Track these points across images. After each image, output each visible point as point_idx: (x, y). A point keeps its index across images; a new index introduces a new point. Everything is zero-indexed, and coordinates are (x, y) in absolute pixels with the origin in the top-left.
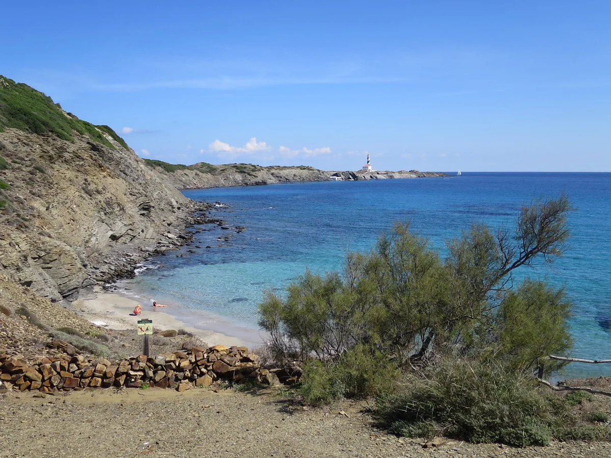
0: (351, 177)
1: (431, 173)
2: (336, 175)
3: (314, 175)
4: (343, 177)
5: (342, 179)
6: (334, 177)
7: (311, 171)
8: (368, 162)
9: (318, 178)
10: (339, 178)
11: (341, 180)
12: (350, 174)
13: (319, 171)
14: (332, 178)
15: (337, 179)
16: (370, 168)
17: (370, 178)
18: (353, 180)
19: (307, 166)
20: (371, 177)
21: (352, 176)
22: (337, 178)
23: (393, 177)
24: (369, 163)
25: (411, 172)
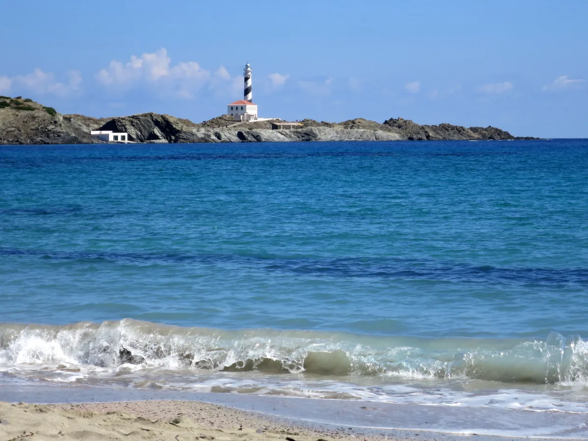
0: (157, 131)
1: (453, 128)
2: (112, 125)
3: (33, 125)
4: (133, 132)
5: (130, 138)
6: (104, 132)
7: (23, 113)
8: (247, 91)
9: (47, 133)
10: (119, 135)
11: (126, 141)
12: (157, 123)
13: (51, 111)
14: (98, 137)
15: (111, 139)
16: (252, 110)
17: (235, 139)
18: (164, 141)
19: (13, 97)
20: (240, 135)
21: (162, 129)
22: (111, 135)
23: (315, 136)
24: (250, 96)
25: (390, 124)
